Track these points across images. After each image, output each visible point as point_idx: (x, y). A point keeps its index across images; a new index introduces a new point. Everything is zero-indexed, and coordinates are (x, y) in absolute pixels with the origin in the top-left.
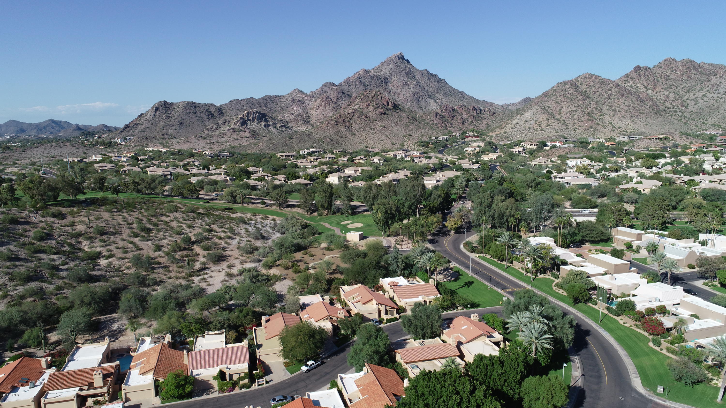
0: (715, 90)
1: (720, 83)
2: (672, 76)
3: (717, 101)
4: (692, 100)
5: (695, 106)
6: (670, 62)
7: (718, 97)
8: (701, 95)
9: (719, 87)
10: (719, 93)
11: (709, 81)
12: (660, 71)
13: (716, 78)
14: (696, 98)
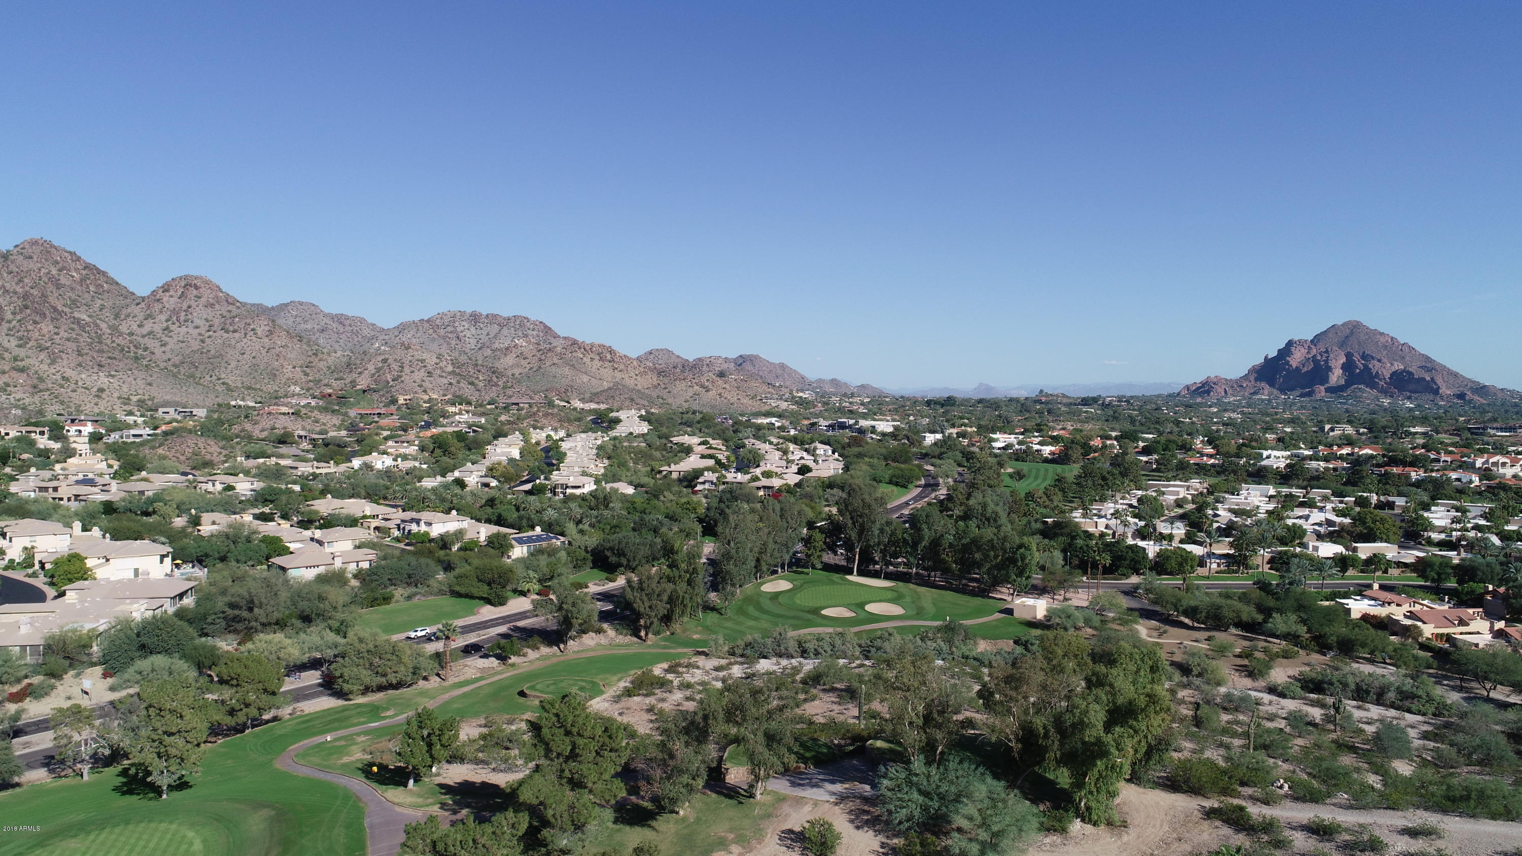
0: (186, 321)
1: (189, 307)
2: (63, 280)
3: (203, 341)
4: (143, 336)
5: (163, 349)
6: (46, 249)
7: (200, 334)
8: (158, 328)
9: (190, 317)
10: (197, 327)
11: (158, 300)
12: (32, 265)
13: (171, 296)
14: (150, 333)
